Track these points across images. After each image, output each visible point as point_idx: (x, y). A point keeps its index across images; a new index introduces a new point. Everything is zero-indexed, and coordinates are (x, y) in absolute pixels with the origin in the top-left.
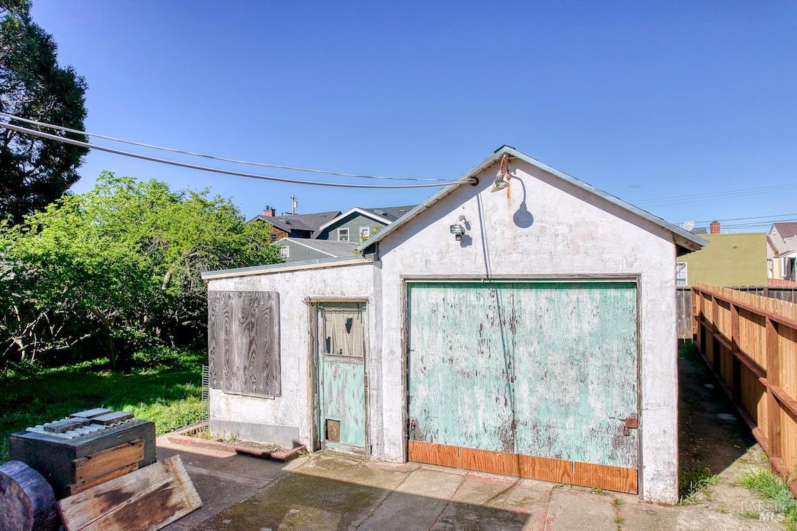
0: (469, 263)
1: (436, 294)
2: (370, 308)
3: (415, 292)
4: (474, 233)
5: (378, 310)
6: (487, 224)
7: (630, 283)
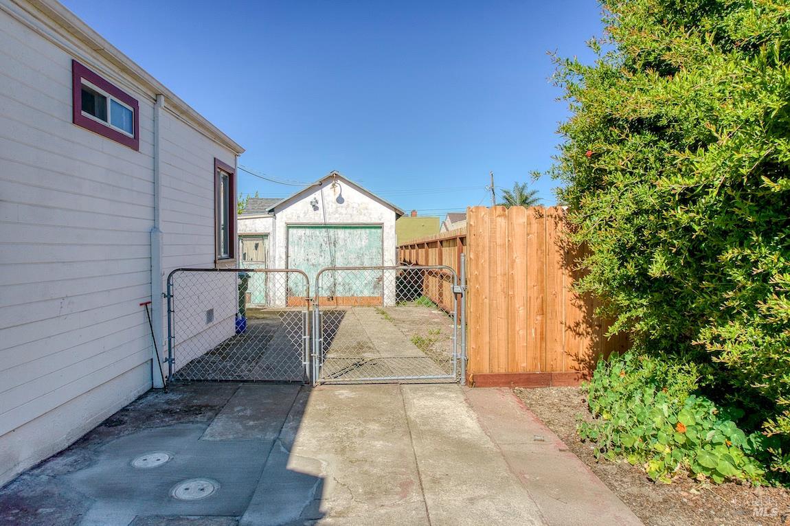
0: (317, 218)
1: (301, 232)
2: (271, 237)
3: (291, 230)
4: (320, 205)
5: (274, 239)
6: (325, 202)
7: (380, 226)
